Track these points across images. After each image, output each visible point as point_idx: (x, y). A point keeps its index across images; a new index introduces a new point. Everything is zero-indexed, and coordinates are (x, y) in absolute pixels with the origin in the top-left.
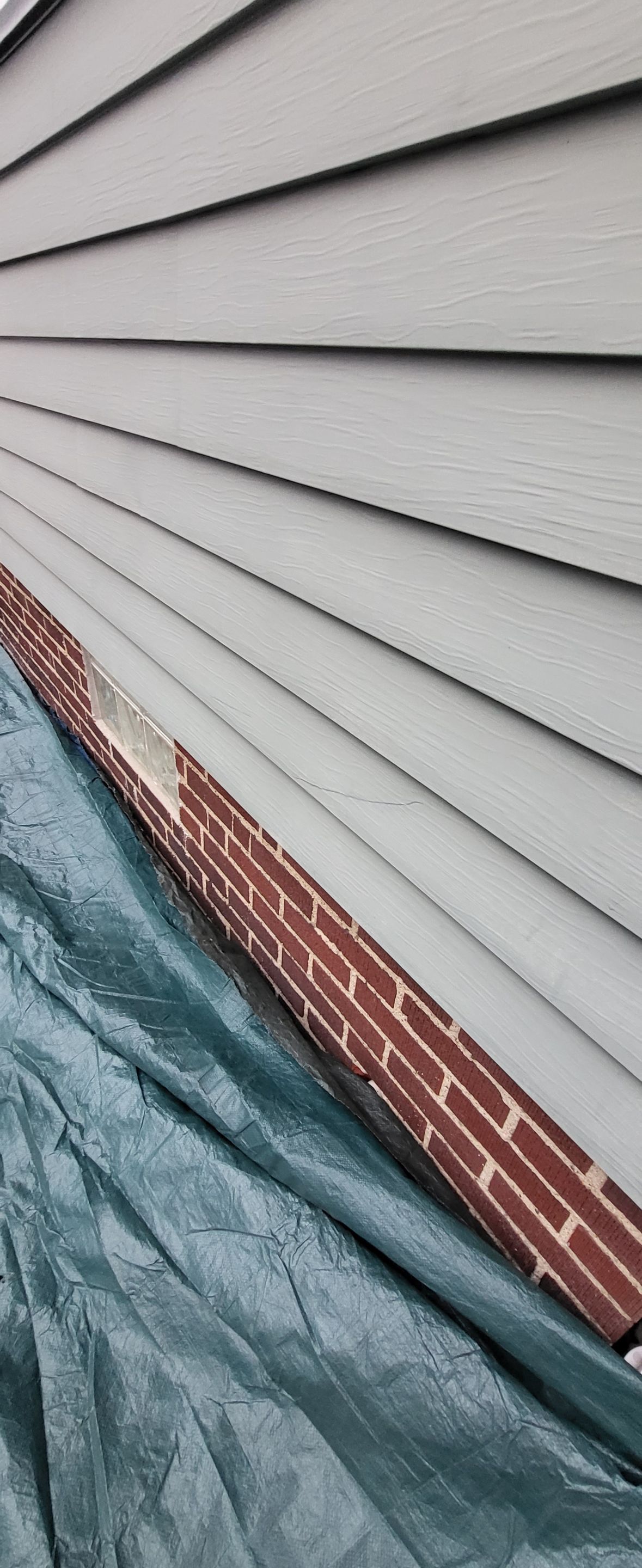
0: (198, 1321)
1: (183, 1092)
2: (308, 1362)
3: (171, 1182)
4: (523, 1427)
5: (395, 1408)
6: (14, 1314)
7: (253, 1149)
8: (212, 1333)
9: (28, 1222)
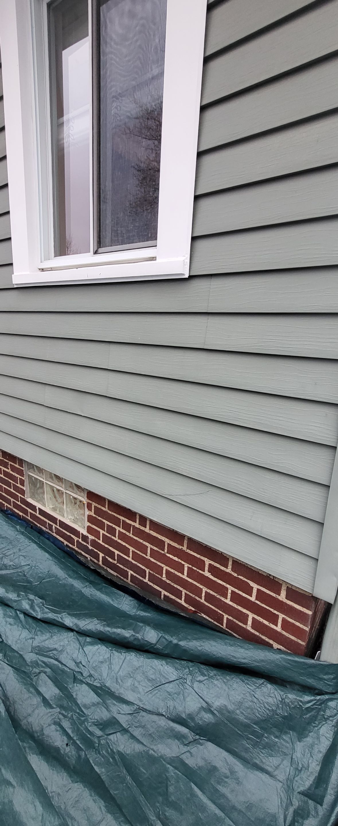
0: (160, 727)
1: (127, 637)
2: (210, 716)
3: (131, 677)
4: (286, 695)
5: (244, 715)
6: (80, 756)
7: (164, 648)
8: (166, 729)
9: (70, 719)
